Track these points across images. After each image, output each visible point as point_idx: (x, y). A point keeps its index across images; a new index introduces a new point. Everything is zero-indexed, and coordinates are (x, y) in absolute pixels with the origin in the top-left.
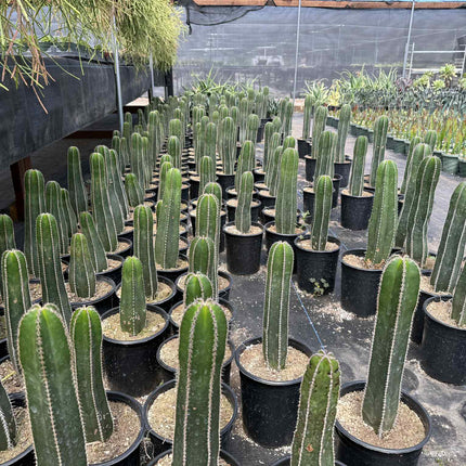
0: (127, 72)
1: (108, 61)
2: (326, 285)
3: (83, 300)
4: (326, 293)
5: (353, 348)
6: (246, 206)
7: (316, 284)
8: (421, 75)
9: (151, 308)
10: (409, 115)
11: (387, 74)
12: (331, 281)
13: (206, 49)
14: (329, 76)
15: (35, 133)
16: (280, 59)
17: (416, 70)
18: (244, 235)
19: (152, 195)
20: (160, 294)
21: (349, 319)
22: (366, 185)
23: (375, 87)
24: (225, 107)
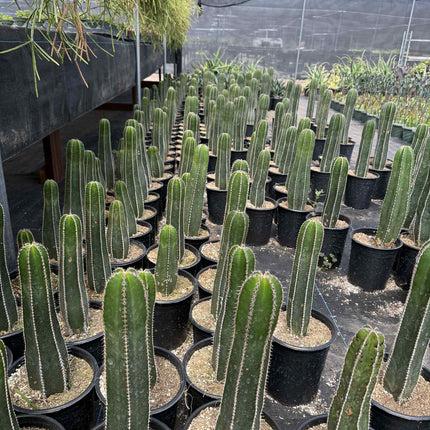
0: (145, 50)
1: (129, 38)
2: (335, 260)
3: (118, 260)
4: (333, 267)
5: (360, 319)
6: (262, 182)
7: (326, 258)
8: (418, 62)
9: (181, 273)
10: (405, 101)
11: (386, 60)
12: (339, 256)
13: (211, 29)
14: (329, 60)
15: (71, 105)
16: (280, 42)
17: (412, 58)
18: (258, 208)
19: (169, 167)
20: (185, 259)
21: (356, 292)
22: (370, 167)
23: (373, 72)
24: (237, 86)
